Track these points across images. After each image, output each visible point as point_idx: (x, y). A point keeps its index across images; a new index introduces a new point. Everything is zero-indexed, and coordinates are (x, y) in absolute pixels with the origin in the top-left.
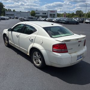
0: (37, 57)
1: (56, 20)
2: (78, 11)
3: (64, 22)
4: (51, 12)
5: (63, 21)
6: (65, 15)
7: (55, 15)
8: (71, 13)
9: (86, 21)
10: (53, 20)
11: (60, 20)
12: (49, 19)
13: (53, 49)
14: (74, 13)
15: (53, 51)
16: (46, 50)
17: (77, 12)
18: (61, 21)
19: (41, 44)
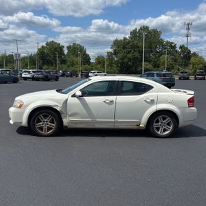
9: (23, 75)
19: (170, 103)
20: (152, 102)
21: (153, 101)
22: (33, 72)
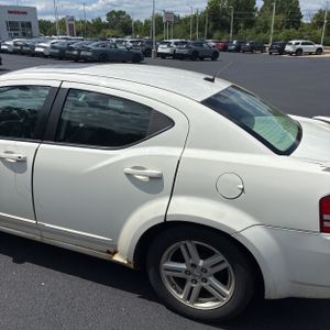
0: (194, 266)
1: (53, 47)
2: (113, 12)
3: (89, 54)
4: (10, 12)
5: (82, 53)
6: (71, 26)
7: (29, 25)
8: (90, 21)
9: (160, 50)
10: (37, 49)
11: (72, 49)
12: (16, 45)
13: (322, 220)
14: (100, 20)
15: (324, 229)
16: (270, 227)
17: (110, 15)
18: (75, 53)
19: (230, 200)
20: (154, 185)
21: (157, 179)
22: (176, 44)
